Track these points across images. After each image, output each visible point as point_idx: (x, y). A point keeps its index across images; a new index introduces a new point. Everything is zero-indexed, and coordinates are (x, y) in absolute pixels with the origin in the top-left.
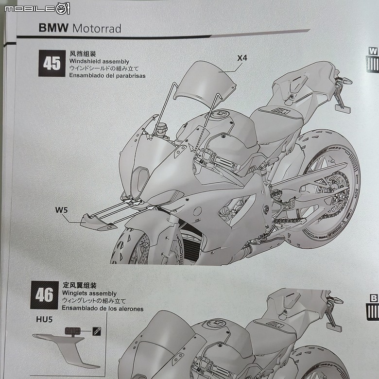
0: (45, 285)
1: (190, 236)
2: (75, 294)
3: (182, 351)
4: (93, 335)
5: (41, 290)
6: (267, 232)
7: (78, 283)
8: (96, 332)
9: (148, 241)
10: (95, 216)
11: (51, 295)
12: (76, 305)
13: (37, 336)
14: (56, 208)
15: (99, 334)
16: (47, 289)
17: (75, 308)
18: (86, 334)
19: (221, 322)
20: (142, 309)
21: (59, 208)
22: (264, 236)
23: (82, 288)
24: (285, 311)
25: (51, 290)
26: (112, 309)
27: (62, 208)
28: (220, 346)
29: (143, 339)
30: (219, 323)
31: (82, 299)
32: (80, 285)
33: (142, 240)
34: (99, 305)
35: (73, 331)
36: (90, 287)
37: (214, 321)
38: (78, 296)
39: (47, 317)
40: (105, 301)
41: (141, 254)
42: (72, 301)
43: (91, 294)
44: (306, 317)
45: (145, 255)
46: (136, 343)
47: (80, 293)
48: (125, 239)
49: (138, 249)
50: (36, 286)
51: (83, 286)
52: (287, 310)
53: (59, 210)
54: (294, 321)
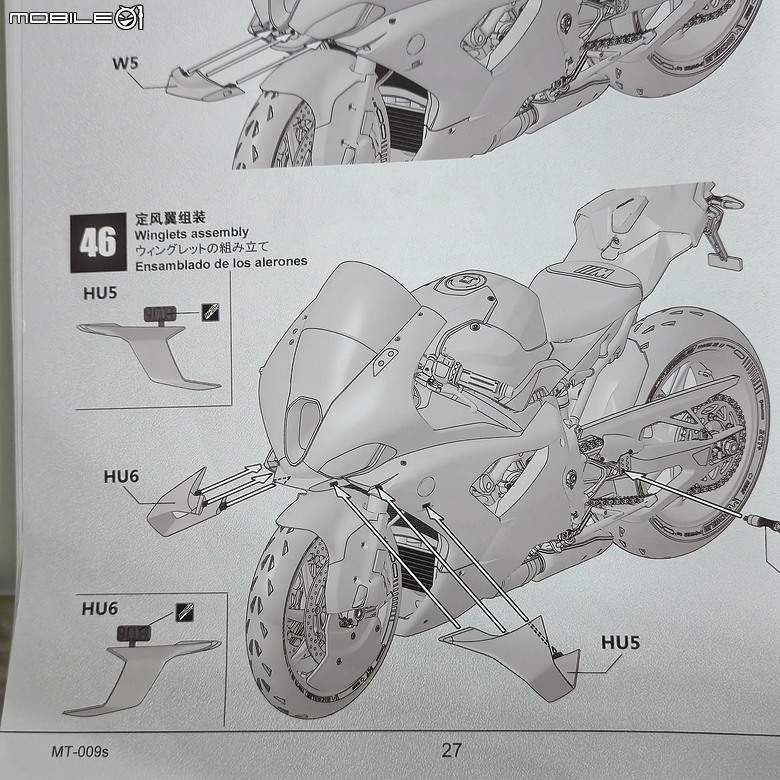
0: (97, 221)
1: (402, 99)
2: (162, 237)
3: (393, 344)
4: (204, 319)
5: (90, 232)
6: (569, 73)
7: (167, 214)
8: (210, 313)
9: (310, 117)
10: (196, 71)
11: (112, 242)
12: (165, 259)
13: (86, 328)
14: (114, 60)
15: (215, 317)
16: (104, 230)
17: (163, 267)
18: (189, 318)
19: (476, 277)
20: (304, 261)
21: (121, 60)
22: (564, 80)
23: (174, 222)
24: (616, 240)
25: (112, 231)
26: (240, 264)
27: (127, 59)
28: (476, 328)
29: (310, 323)
30: (472, 280)
31: (177, 247)
32: (170, 218)
33: (299, 114)
34: (212, 258)
35: (161, 315)
36: (192, 220)
37: (461, 277)
38: (169, 242)
39: (105, 288)
40: (225, 248)
41: (296, 145)
42: (156, 251)
43: (195, 235)
44: (662, 247)
45: (306, 146)
46: (295, 331)
47: (172, 235)
48: (261, 116)
49: (291, 133)
50: (79, 224)
51: (177, 218)
52: (619, 237)
53: (120, 64)
54: (634, 260)
